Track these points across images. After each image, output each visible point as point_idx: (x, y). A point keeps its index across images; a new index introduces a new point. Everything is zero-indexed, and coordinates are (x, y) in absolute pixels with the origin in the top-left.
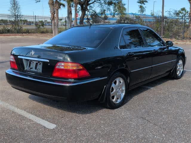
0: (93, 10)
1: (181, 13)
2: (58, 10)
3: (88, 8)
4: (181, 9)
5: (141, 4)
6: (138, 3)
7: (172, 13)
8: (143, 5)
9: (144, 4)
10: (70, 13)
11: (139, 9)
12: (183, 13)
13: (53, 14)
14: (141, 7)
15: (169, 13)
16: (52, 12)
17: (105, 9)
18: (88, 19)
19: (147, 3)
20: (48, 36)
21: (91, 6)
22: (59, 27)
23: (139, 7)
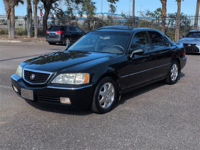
0: (59, 8)
1: (157, 13)
2: (14, 7)
3: (53, 5)
4: (157, 9)
5: (111, 3)
6: (108, 2)
7: (144, 14)
8: (113, 4)
9: (115, 3)
10: (30, 11)
11: (110, 9)
12: (159, 14)
13: (9, 12)
14: (111, 6)
15: (141, 13)
16: (7, 10)
17: (72, 8)
18: (53, 18)
19: (118, 2)
20: (2, 38)
21: (56, 4)
22: (16, 27)
23: (110, 6)
